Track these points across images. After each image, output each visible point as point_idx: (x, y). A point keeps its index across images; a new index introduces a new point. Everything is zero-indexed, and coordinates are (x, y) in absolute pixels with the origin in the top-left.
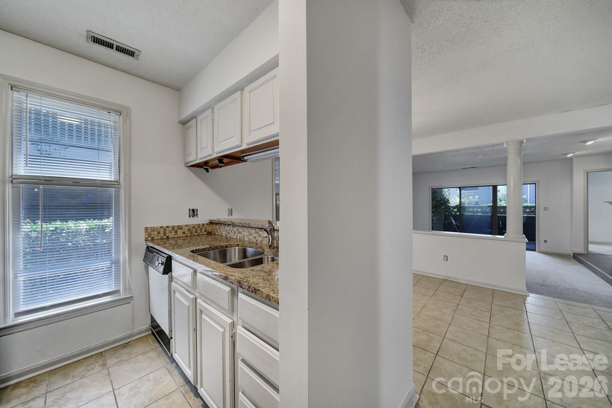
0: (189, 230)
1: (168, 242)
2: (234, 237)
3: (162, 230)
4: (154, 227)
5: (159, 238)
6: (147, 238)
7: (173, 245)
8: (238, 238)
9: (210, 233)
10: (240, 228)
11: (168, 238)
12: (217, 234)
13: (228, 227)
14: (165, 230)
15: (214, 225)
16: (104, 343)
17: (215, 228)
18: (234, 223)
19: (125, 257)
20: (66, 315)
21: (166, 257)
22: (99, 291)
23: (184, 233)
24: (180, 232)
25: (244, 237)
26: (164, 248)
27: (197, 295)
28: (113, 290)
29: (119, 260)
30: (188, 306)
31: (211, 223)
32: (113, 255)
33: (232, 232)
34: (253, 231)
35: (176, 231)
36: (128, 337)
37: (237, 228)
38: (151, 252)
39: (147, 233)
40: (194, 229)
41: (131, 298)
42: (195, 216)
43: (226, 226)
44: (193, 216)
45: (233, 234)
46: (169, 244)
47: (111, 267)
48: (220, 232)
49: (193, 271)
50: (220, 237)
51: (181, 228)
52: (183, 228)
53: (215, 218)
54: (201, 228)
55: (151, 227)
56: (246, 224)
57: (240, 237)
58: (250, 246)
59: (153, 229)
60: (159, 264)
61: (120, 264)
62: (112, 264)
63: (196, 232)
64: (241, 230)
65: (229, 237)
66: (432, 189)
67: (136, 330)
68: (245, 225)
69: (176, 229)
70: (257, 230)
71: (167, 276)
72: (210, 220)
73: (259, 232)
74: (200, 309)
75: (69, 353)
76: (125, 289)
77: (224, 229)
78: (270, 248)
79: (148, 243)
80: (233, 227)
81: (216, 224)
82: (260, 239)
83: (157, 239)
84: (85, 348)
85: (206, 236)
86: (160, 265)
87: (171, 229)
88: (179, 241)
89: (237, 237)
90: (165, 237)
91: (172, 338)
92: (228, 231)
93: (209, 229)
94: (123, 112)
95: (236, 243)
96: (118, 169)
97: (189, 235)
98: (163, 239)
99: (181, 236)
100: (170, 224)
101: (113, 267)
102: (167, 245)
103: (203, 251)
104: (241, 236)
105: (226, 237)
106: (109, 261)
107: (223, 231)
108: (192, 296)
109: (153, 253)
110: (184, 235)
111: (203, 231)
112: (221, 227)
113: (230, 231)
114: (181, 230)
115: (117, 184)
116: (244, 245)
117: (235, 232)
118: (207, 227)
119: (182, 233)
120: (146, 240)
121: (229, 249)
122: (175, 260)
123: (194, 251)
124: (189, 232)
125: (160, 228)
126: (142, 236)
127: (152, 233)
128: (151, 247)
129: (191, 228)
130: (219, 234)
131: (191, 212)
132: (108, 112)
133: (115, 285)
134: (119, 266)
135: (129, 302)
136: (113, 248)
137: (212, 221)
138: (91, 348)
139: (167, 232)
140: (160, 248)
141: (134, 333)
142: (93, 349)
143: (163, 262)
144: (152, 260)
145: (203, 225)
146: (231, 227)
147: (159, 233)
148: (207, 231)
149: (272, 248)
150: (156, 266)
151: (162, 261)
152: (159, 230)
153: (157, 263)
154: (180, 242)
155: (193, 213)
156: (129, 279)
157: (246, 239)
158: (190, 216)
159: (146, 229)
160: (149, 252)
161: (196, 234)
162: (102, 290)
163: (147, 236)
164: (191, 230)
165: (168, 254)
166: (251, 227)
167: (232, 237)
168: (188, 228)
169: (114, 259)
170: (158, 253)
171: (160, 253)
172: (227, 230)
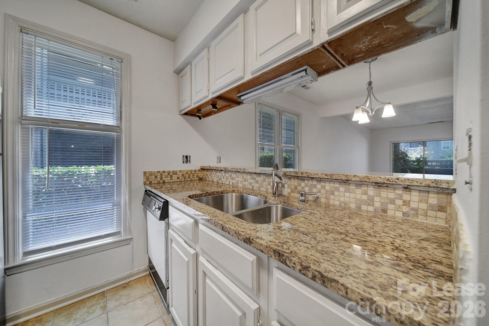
0: (183, 175)
1: (164, 186)
2: (226, 183)
3: (159, 174)
4: (152, 172)
5: (156, 182)
6: (146, 182)
7: (169, 189)
8: (231, 184)
9: (201, 178)
10: (233, 174)
11: (164, 182)
12: (208, 180)
13: (220, 172)
14: (161, 175)
15: (205, 171)
16: (106, 283)
17: (206, 174)
18: (227, 169)
19: (126, 200)
20: (71, 255)
21: (163, 202)
22: (102, 232)
23: (178, 178)
24: (175, 178)
25: (238, 183)
26: (161, 192)
27: (198, 250)
28: (115, 231)
29: (120, 202)
30: (187, 261)
31: (203, 169)
32: (115, 197)
33: (224, 178)
34: (249, 177)
35: (171, 176)
36: (128, 277)
37: (229, 174)
38: (149, 196)
39: (145, 177)
40: (187, 175)
41: (131, 239)
42: (188, 163)
43: (217, 172)
44: (186, 162)
45: (225, 180)
46: (166, 188)
47: (113, 209)
48: (211, 178)
49: (194, 221)
50: (211, 183)
51: (176, 174)
52: (178, 173)
53: (206, 164)
54: (193, 174)
55: (149, 172)
56: (240, 169)
57: (233, 183)
58: (248, 192)
59: (151, 174)
60: (156, 208)
61: (121, 207)
62: (113, 206)
63: (189, 178)
64: (234, 175)
65: (221, 182)
66: (393, 143)
67: (135, 270)
68: (239, 171)
69: (171, 174)
70: (253, 176)
71: (163, 222)
72: (201, 167)
73: (256, 178)
74: (203, 270)
75: (74, 291)
76: (125, 230)
77: (216, 174)
78: (274, 195)
79: (146, 187)
80: (225, 173)
81: (207, 170)
82: (257, 185)
83: (155, 184)
84: (88, 287)
85: (197, 181)
86: (157, 210)
87: (167, 174)
88: (173, 186)
89: (229, 183)
90: (162, 181)
91: (168, 288)
92: (220, 177)
93: (201, 175)
94: (124, 59)
95: (231, 189)
96: (119, 114)
97: (183, 180)
98: (160, 183)
99: (176, 181)
100: (166, 170)
101: (115, 209)
102: (164, 189)
103: (200, 197)
104: (234, 181)
105: (218, 183)
106: (112, 203)
107: (214, 177)
108: (192, 251)
109: (150, 197)
110: (178, 180)
111: (195, 177)
112: (212, 173)
113: (222, 177)
114: (176, 176)
115: (119, 129)
116: (240, 191)
117: (228, 178)
118: (198, 173)
119: (176, 178)
120: (145, 184)
121: (226, 195)
122: (172, 206)
123: (191, 197)
124: (183, 177)
125: (157, 173)
126: (142, 179)
127: (150, 177)
128: (149, 191)
129: (185, 173)
130: (210, 180)
131: (185, 158)
132: (110, 59)
133: (117, 226)
134: (121, 208)
135: (129, 243)
136: (115, 190)
137: (203, 167)
138: (95, 287)
139: (164, 176)
140: (157, 192)
141: (134, 273)
142: (96, 288)
143: (160, 207)
144: (149, 204)
145: (195, 171)
146: (223, 173)
147: (156, 177)
148: (199, 177)
149: (277, 195)
150: (153, 211)
151: (159, 205)
152: (156, 175)
153: (154, 207)
154: (175, 186)
155: (187, 159)
156: (129, 221)
157: (240, 185)
158: (183, 162)
159: (145, 173)
160: (146, 196)
161: (189, 179)
162: (105, 231)
163: (145, 180)
164: (184, 176)
165: (165, 198)
166: (246, 173)
167: (224, 182)
168: (182, 174)
169: (115, 201)
170: (156, 197)
171: (157, 197)
172: (218, 176)
